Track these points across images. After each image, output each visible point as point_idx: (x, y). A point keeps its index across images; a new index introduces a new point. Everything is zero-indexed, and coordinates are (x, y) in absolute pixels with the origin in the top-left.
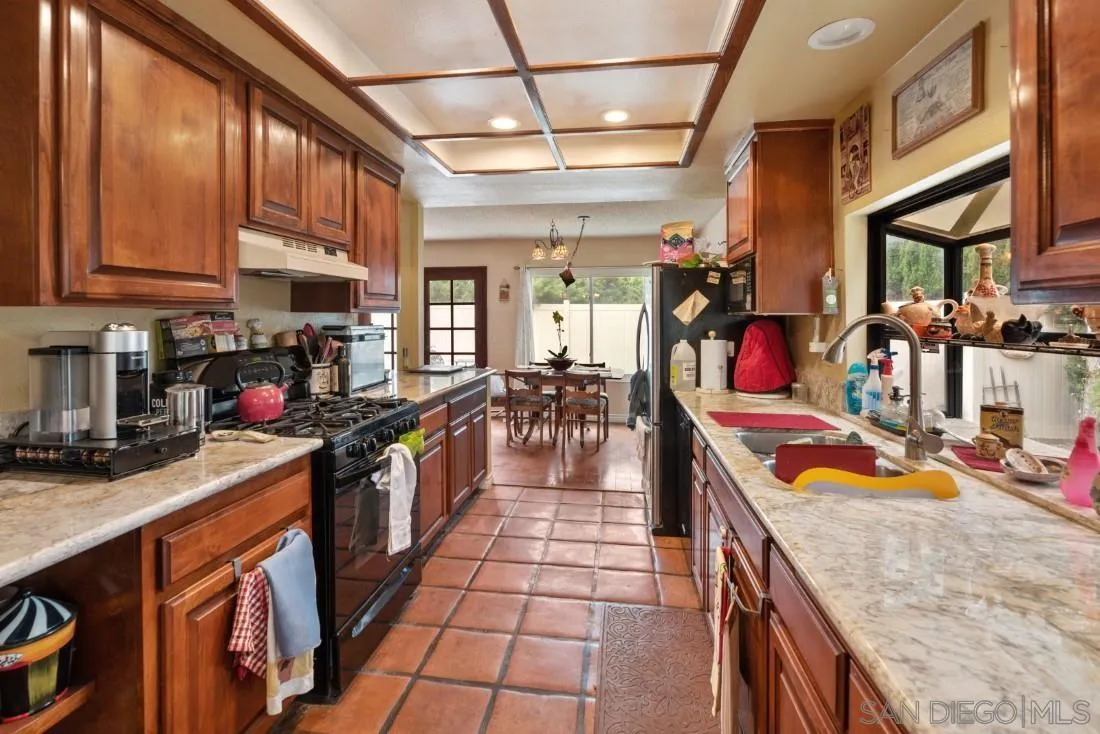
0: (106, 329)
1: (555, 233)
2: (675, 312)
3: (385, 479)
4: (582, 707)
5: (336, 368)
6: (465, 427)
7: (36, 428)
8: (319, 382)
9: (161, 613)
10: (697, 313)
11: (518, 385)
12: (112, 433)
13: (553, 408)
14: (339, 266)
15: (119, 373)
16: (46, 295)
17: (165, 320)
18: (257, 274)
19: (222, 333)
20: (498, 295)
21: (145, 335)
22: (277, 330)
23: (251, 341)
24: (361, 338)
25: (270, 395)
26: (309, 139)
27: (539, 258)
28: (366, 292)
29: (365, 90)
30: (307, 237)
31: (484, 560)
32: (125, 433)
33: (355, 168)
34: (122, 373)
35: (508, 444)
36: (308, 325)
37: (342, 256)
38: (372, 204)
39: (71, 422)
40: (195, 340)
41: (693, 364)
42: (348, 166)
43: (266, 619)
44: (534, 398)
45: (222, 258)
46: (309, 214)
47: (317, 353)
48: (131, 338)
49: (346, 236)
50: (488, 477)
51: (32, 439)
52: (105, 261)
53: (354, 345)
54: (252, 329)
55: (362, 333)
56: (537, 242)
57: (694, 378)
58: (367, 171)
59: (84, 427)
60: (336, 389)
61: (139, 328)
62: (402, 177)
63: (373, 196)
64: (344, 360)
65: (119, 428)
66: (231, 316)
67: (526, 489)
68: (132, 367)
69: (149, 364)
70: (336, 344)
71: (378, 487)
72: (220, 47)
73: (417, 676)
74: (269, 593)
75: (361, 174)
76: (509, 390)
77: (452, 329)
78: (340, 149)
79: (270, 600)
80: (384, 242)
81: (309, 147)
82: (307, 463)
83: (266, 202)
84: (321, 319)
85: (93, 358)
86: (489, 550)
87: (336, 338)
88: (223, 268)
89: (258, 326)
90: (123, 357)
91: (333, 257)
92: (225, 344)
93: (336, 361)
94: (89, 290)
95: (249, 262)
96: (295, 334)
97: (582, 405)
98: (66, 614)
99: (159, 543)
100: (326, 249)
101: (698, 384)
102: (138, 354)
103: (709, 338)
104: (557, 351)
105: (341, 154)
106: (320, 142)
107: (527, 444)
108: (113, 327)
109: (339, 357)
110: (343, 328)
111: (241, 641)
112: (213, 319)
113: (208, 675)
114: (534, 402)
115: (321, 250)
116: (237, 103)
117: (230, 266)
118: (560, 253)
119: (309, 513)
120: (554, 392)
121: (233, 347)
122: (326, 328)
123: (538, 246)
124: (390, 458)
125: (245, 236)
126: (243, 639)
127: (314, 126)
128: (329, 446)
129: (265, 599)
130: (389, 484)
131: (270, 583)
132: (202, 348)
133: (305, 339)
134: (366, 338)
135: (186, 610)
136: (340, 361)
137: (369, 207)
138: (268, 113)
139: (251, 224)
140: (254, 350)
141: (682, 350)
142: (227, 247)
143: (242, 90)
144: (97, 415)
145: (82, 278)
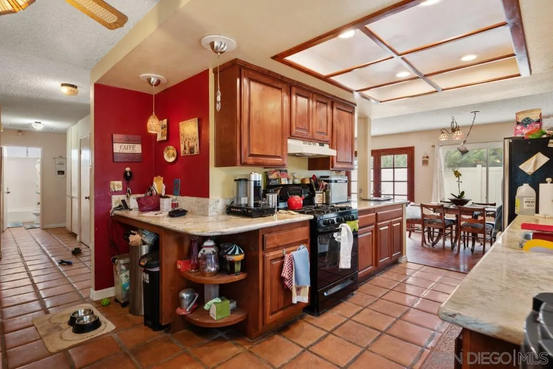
0: (251, 173)
1: (455, 124)
2: (521, 167)
3: (339, 237)
4: (422, 352)
5: (325, 193)
6: (387, 227)
7: (235, 202)
8: (318, 199)
9: (264, 257)
10: (538, 167)
11: (430, 212)
12: (252, 205)
13: (454, 228)
14: (326, 151)
15: (254, 187)
16: (238, 163)
17: (266, 172)
18: (294, 155)
19: (283, 177)
20: (421, 162)
21: (261, 175)
22: (303, 177)
23: (293, 180)
24: (336, 181)
25: (298, 199)
26: (313, 101)
27: (443, 139)
28: (337, 162)
29: (333, 78)
30: (312, 140)
31: (392, 290)
32: (256, 205)
33: (332, 108)
34: (255, 187)
35: (422, 245)
36: (314, 176)
37: (326, 146)
38: (340, 123)
39: (244, 201)
40: (275, 179)
41: (534, 199)
42: (329, 108)
43: (292, 271)
44: (439, 221)
45: (282, 150)
46: (312, 130)
47: (317, 186)
48: (257, 176)
49: (328, 138)
50: (404, 257)
51: (235, 205)
52: (251, 153)
53: (333, 184)
54: (294, 176)
55: (336, 179)
56: (442, 131)
57: (534, 208)
58: (338, 109)
59: (246, 203)
60: (325, 202)
61: (259, 173)
62: (355, 107)
63: (340, 119)
64: (328, 190)
65: (254, 204)
66: (286, 171)
67: (426, 267)
68: (257, 185)
69: (262, 185)
70: (325, 183)
71: (336, 239)
72: (282, 77)
73: (350, 319)
74: (293, 263)
75: (335, 110)
76: (423, 215)
77: (394, 181)
78: (326, 102)
79: (294, 265)
80: (346, 139)
81: (313, 104)
82: (308, 224)
83: (297, 128)
84: (319, 173)
85: (248, 182)
86: (396, 287)
87: (325, 181)
88: (282, 153)
89: (296, 176)
90: (255, 182)
91: (322, 147)
92: (284, 181)
93: (324, 191)
94: (248, 161)
95: (291, 150)
96: (309, 179)
97: (472, 227)
98: (243, 252)
99: (263, 236)
100: (320, 144)
101: (537, 211)
102: (259, 181)
103: (547, 182)
104: (457, 194)
105: (326, 104)
106: (317, 101)
107: (434, 246)
108: (253, 173)
109: (326, 189)
110: (328, 177)
111: (284, 274)
112: (280, 172)
113: (276, 283)
114: (439, 223)
115: (318, 144)
116: (287, 94)
117: (285, 153)
118: (458, 136)
119: (309, 242)
120: (454, 219)
121: (287, 183)
122: (321, 177)
123: (443, 133)
124: (341, 229)
125: (290, 142)
126: (285, 274)
127: (315, 96)
128: (315, 218)
129: (292, 264)
130: (340, 239)
131: (294, 259)
132: (277, 182)
133: (313, 181)
134: (338, 181)
135: (270, 259)
136: (326, 190)
137: (338, 124)
138: (298, 95)
139: (292, 137)
140: (294, 185)
141: (524, 190)
142: (284, 145)
143: (289, 88)
144: (249, 200)
145: (246, 158)
